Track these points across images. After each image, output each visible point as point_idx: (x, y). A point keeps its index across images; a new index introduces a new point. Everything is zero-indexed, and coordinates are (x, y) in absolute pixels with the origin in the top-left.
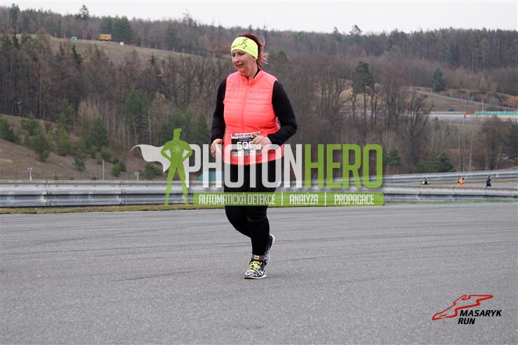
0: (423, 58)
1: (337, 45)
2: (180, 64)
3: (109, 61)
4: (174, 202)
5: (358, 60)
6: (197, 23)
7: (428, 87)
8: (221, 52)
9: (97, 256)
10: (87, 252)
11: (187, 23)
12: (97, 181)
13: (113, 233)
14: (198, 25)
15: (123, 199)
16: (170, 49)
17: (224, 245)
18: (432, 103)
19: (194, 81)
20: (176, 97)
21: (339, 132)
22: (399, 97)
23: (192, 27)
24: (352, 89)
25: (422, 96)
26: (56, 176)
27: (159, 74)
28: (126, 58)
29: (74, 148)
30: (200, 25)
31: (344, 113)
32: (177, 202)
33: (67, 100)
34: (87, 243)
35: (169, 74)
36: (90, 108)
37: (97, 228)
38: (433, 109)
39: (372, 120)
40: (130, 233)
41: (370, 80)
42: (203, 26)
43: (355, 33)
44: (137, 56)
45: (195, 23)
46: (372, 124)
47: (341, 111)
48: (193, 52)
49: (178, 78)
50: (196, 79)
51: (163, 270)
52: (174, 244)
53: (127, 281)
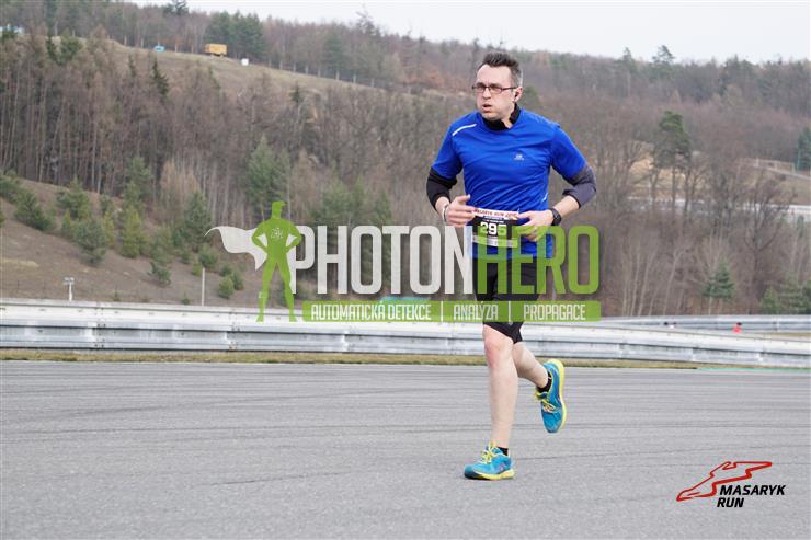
0: (781, 110)
1: (629, 81)
2: (348, 102)
3: (221, 91)
4: (325, 349)
5: (664, 108)
6: (381, 31)
7: (787, 161)
8: (421, 84)
9: (177, 440)
10: (160, 432)
11: (364, 31)
12: (189, 307)
13: (210, 400)
14: (383, 35)
15: (234, 341)
16: (332, 76)
17: (404, 429)
18: (794, 189)
19: (372, 135)
20: (338, 161)
21: (626, 233)
22: (735, 177)
23: (373, 38)
24: (652, 159)
25: (776, 177)
26: (116, 295)
27: (308, 118)
28: (251, 89)
29: (151, 245)
30: (386, 35)
31: (636, 202)
32: (330, 349)
33: (142, 159)
34: (163, 418)
35: (327, 120)
36: (183, 175)
37: (183, 391)
38: (794, 200)
39: (685, 215)
40: (240, 401)
41: (685, 144)
42: (392, 36)
43: (662, 59)
44: (270, 85)
45: (377, 31)
46: (685, 223)
47: (631, 198)
48: (373, 84)
49: (343, 128)
50: (374, 130)
51: (292, 469)
52: (315, 423)
53: (226, 486)
